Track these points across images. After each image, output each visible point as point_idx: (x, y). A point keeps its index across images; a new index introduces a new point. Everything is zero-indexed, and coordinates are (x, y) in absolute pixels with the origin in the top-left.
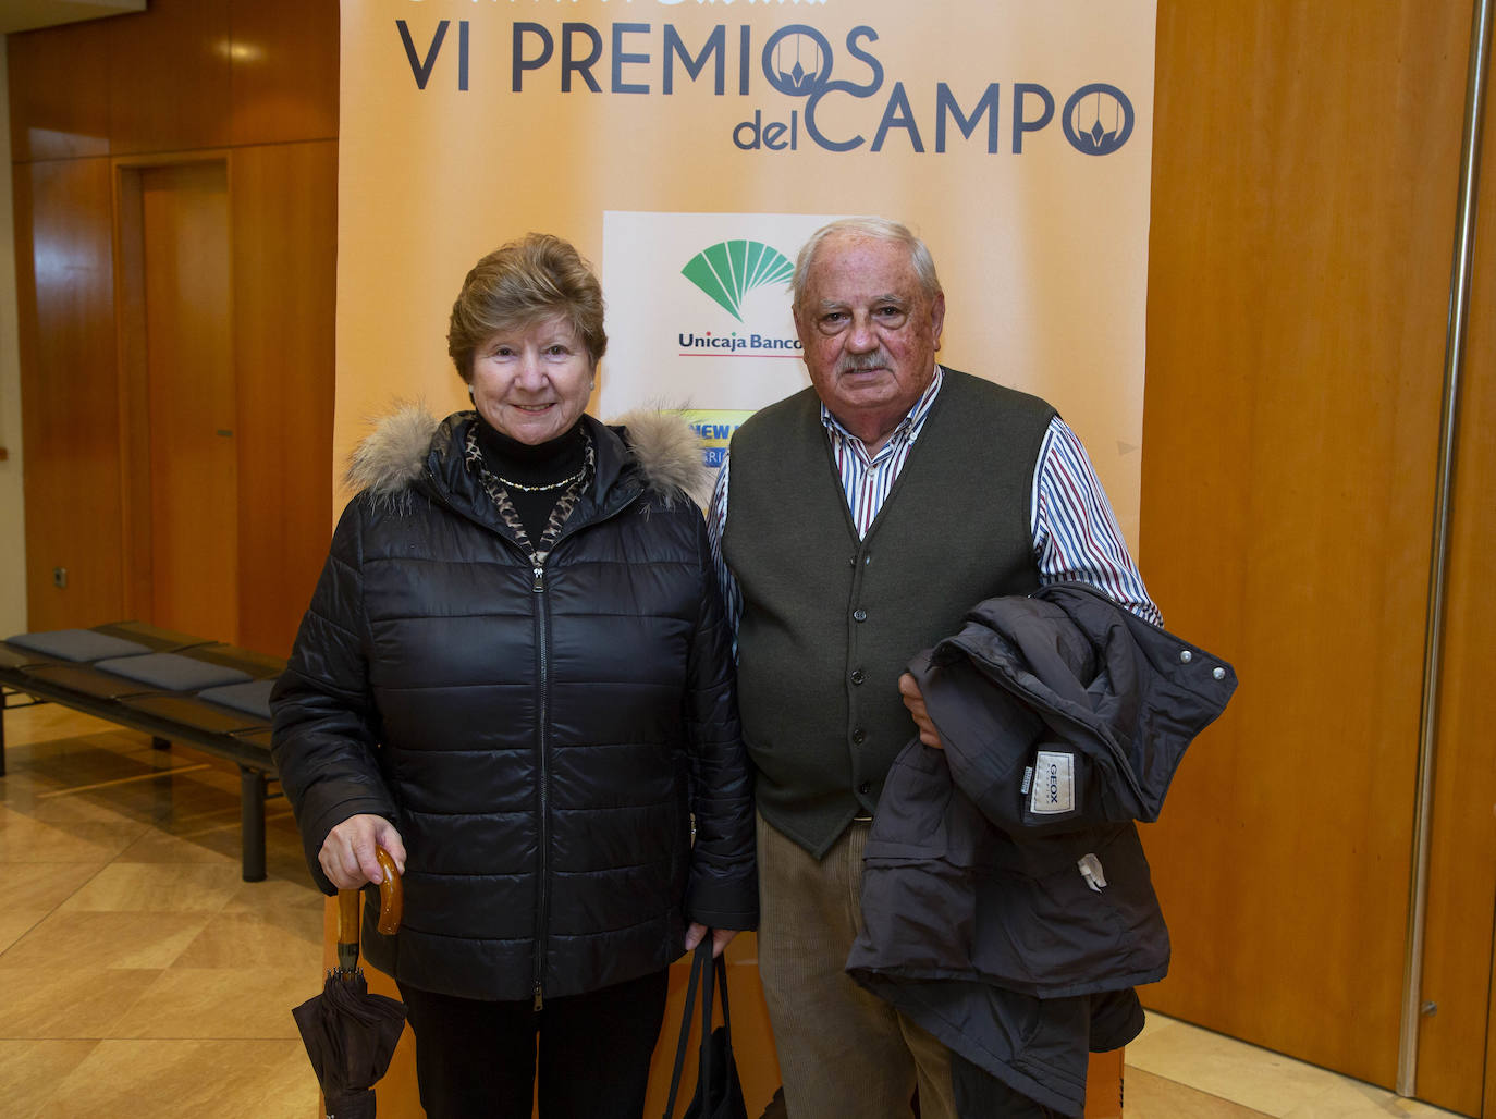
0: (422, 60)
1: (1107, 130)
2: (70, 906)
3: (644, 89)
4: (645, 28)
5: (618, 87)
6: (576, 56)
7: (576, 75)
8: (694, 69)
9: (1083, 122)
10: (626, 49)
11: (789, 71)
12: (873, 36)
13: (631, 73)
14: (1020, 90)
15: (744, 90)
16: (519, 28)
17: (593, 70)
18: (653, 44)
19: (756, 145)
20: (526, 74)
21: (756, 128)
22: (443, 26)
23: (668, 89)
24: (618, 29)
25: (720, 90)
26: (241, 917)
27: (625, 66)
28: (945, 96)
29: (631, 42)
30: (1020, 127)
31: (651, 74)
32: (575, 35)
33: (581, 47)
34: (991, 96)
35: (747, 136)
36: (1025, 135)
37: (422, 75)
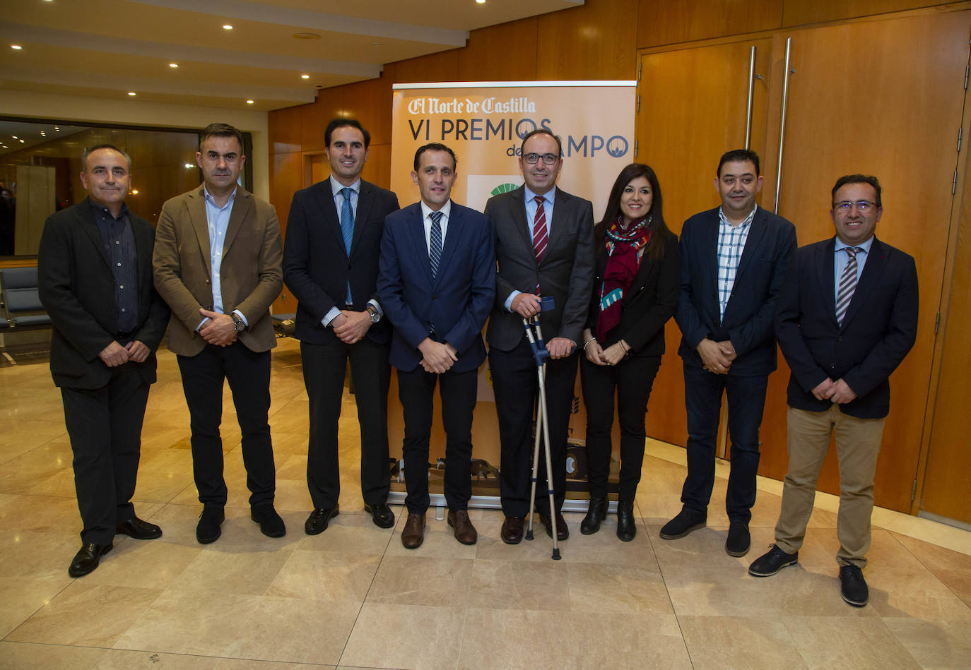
0: (416, 131)
1: (620, 150)
2: (296, 399)
3: (480, 139)
4: (481, 120)
5: (472, 138)
6: (460, 130)
7: (460, 134)
8: (495, 132)
9: (613, 147)
10: (475, 127)
11: (524, 132)
12: (549, 122)
13: (476, 134)
14: (594, 138)
15: (510, 138)
16: (444, 121)
17: (465, 133)
18: (483, 125)
19: (513, 155)
20: (446, 135)
21: (514, 150)
22: (422, 121)
23: (487, 139)
24: (473, 121)
25: (503, 139)
26: (350, 403)
27: (475, 132)
28: (571, 139)
29: (477, 125)
30: (593, 149)
31: (482, 134)
32: (460, 123)
33: (462, 126)
34: (585, 140)
35: (511, 152)
36: (595, 151)
37: (415, 136)
